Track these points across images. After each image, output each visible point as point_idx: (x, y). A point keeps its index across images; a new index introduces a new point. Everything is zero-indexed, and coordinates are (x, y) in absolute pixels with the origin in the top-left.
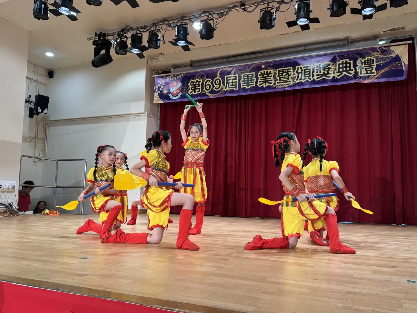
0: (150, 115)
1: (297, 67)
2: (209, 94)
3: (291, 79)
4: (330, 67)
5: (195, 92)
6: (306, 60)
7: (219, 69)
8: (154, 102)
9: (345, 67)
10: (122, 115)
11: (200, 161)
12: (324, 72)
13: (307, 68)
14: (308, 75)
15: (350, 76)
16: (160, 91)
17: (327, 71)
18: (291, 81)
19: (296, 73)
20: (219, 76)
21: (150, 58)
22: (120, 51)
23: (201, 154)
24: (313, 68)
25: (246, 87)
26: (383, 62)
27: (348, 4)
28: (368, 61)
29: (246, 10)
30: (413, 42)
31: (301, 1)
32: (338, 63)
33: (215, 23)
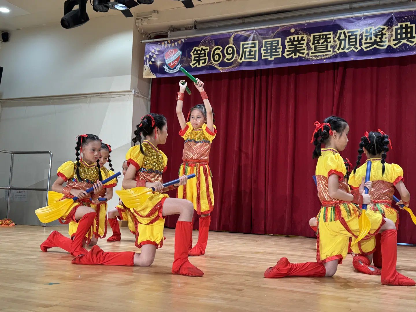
0: (139, 95)
1: (339, 31)
2: (218, 67)
3: (331, 47)
4: (384, 33)
5: (199, 64)
6: (352, 22)
7: (233, 33)
8: (144, 77)
9: (404, 33)
10: (101, 93)
11: (204, 157)
12: (375, 38)
13: (352, 33)
14: (354, 43)
15: (410, 46)
16: (152, 61)
17: (380, 38)
18: (330, 51)
19: (337, 40)
20: (232, 42)
21: (141, 17)
22: (99, 7)
23: (205, 148)
24: (361, 33)
25: (268, 59)
32: (395, 27)
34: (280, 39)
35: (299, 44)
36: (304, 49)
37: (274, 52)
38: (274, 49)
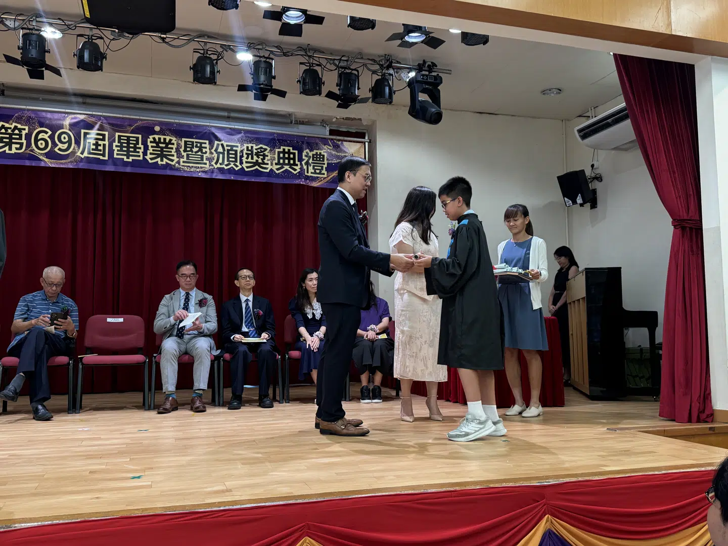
1: (216, 142)
2: (44, 159)
3: (207, 159)
4: (266, 154)
5: (10, 149)
6: (231, 134)
7: (68, 114)
9: (287, 158)
12: (257, 159)
13: (232, 148)
14: (234, 160)
15: (294, 173)
17: (263, 160)
18: (206, 164)
19: (215, 153)
20: (68, 127)
24: (242, 149)
25: (123, 159)
26: (335, 161)
27: (324, 83)
28: (317, 156)
29: (167, 42)
30: (370, 142)
31: (260, 57)
32: (277, 150)
33: (108, 47)
34: (140, 136)
35: (166, 148)
36: (173, 156)
37: (132, 152)
38: (132, 147)
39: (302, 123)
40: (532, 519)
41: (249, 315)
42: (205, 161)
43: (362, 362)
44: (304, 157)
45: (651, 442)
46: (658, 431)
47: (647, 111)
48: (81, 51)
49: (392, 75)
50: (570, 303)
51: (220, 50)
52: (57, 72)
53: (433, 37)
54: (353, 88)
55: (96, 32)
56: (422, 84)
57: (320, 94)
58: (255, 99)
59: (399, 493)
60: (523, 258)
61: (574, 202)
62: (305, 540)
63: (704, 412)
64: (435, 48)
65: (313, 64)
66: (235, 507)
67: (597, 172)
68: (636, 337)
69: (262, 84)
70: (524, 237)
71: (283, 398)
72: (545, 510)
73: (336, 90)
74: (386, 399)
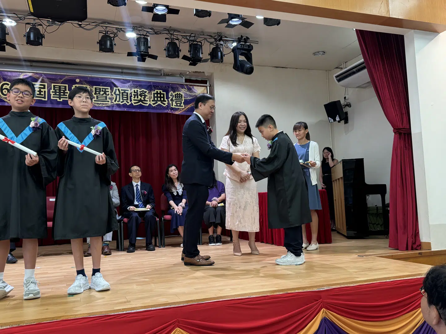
1: (115, 88)
3: (110, 98)
4: (146, 95)
6: (124, 83)
7: (21, 72)
9: (159, 97)
13: (125, 91)
14: (126, 99)
15: (164, 106)
17: (144, 98)
18: (109, 102)
19: (114, 95)
24: (131, 92)
25: (57, 100)
26: (189, 98)
27: (181, 51)
28: (178, 95)
29: (83, 27)
30: (210, 86)
31: (141, 35)
32: (153, 92)
33: (45, 31)
34: (67, 85)
37: (62, 95)
38: (62, 93)
39: (168, 75)
40: (315, 311)
41: (139, 194)
42: (108, 100)
43: (209, 221)
44: (170, 96)
45: (383, 263)
46: (388, 256)
47: (377, 64)
48: (29, 34)
49: (223, 45)
50: (334, 181)
51: (116, 31)
52: (13, 46)
53: (246, 21)
54: (199, 53)
55: (38, 21)
56: (241, 50)
57: (178, 57)
58: (138, 61)
59: (233, 298)
60: (305, 154)
61: (335, 120)
62: (177, 330)
63: (415, 244)
64: (248, 28)
65: (173, 39)
66: (133, 311)
67: (348, 101)
68: (374, 200)
69: (142, 52)
70: (305, 141)
71: (161, 245)
72: (322, 305)
73: (188, 55)
74: (224, 243)
